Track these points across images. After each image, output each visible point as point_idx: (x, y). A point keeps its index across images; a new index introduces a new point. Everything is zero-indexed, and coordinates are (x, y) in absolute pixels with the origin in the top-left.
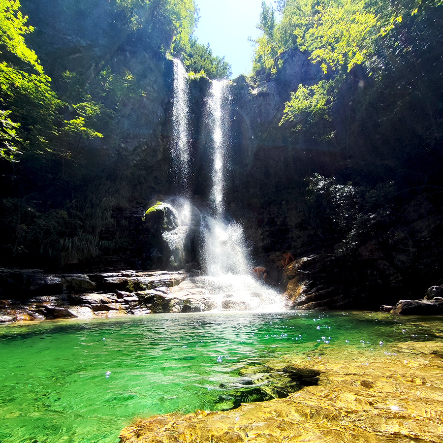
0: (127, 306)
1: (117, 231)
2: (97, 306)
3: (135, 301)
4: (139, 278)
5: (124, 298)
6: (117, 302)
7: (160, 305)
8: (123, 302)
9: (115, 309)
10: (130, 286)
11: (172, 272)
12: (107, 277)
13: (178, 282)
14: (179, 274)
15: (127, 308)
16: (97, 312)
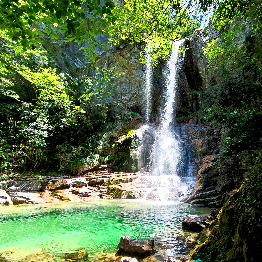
0: (101, 194)
1: (110, 151)
2: (82, 195)
3: (105, 191)
4: (111, 178)
5: (100, 190)
6: (96, 192)
7: (117, 194)
8: (99, 191)
9: (92, 196)
10: (105, 183)
11: (131, 174)
12: (94, 179)
13: (131, 180)
14: (135, 175)
15: (100, 195)
16: (82, 198)
